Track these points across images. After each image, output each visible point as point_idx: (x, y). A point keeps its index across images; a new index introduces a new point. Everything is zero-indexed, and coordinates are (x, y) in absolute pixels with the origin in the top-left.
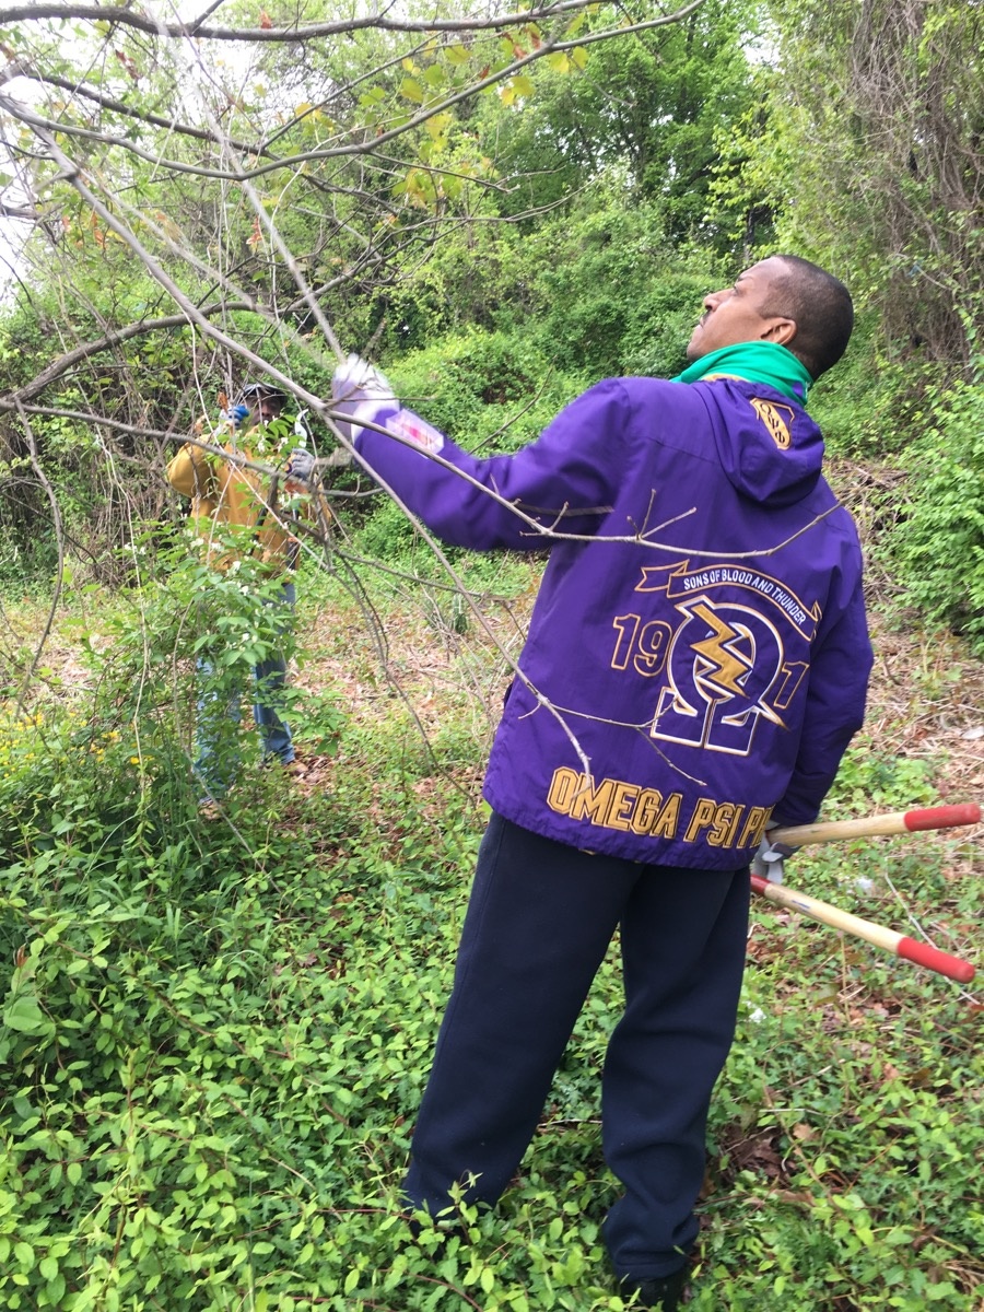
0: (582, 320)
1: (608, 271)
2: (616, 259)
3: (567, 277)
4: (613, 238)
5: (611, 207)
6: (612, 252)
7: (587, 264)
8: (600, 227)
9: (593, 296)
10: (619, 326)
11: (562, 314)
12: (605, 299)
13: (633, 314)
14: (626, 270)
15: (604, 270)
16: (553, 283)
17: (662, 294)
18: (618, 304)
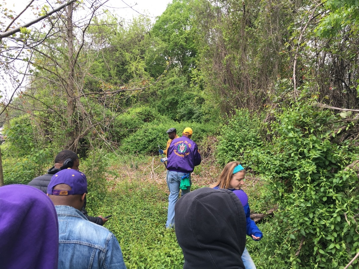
0: (168, 101)
1: (174, 90)
2: (176, 88)
3: (165, 91)
4: (175, 83)
5: (175, 76)
6: (175, 86)
7: (170, 89)
8: (172, 81)
9: (171, 96)
10: (177, 103)
11: (164, 100)
12: (173, 97)
13: (180, 100)
14: (178, 90)
15: (173, 90)
16: (162, 93)
17: (186, 96)
18: (176, 98)
